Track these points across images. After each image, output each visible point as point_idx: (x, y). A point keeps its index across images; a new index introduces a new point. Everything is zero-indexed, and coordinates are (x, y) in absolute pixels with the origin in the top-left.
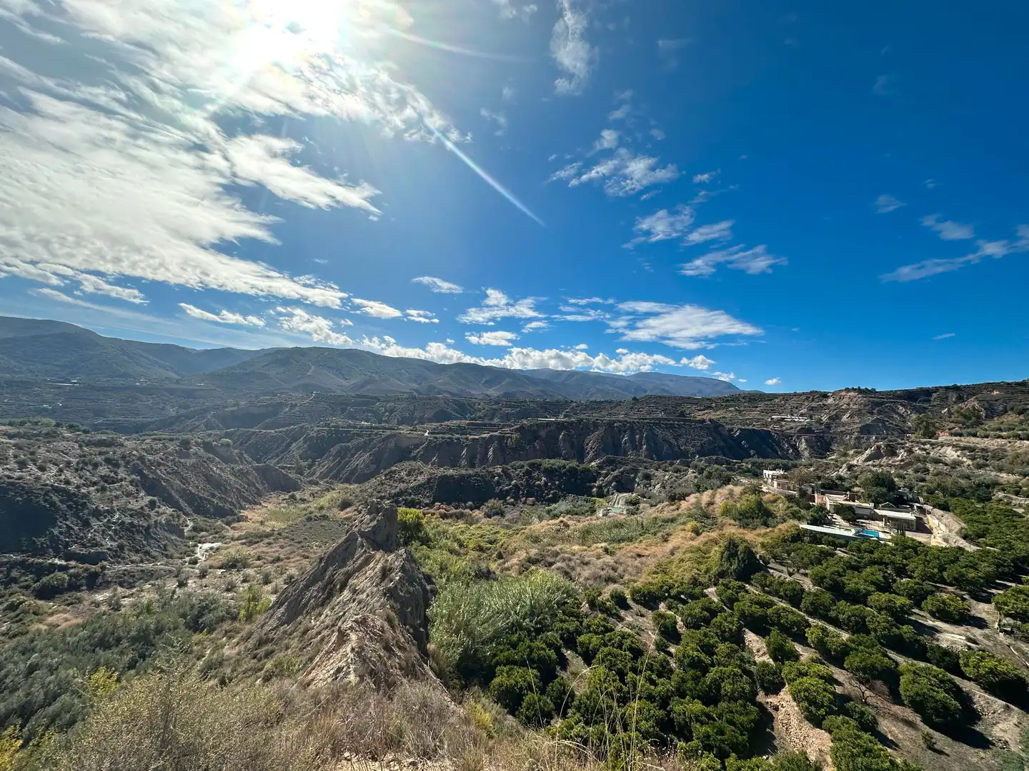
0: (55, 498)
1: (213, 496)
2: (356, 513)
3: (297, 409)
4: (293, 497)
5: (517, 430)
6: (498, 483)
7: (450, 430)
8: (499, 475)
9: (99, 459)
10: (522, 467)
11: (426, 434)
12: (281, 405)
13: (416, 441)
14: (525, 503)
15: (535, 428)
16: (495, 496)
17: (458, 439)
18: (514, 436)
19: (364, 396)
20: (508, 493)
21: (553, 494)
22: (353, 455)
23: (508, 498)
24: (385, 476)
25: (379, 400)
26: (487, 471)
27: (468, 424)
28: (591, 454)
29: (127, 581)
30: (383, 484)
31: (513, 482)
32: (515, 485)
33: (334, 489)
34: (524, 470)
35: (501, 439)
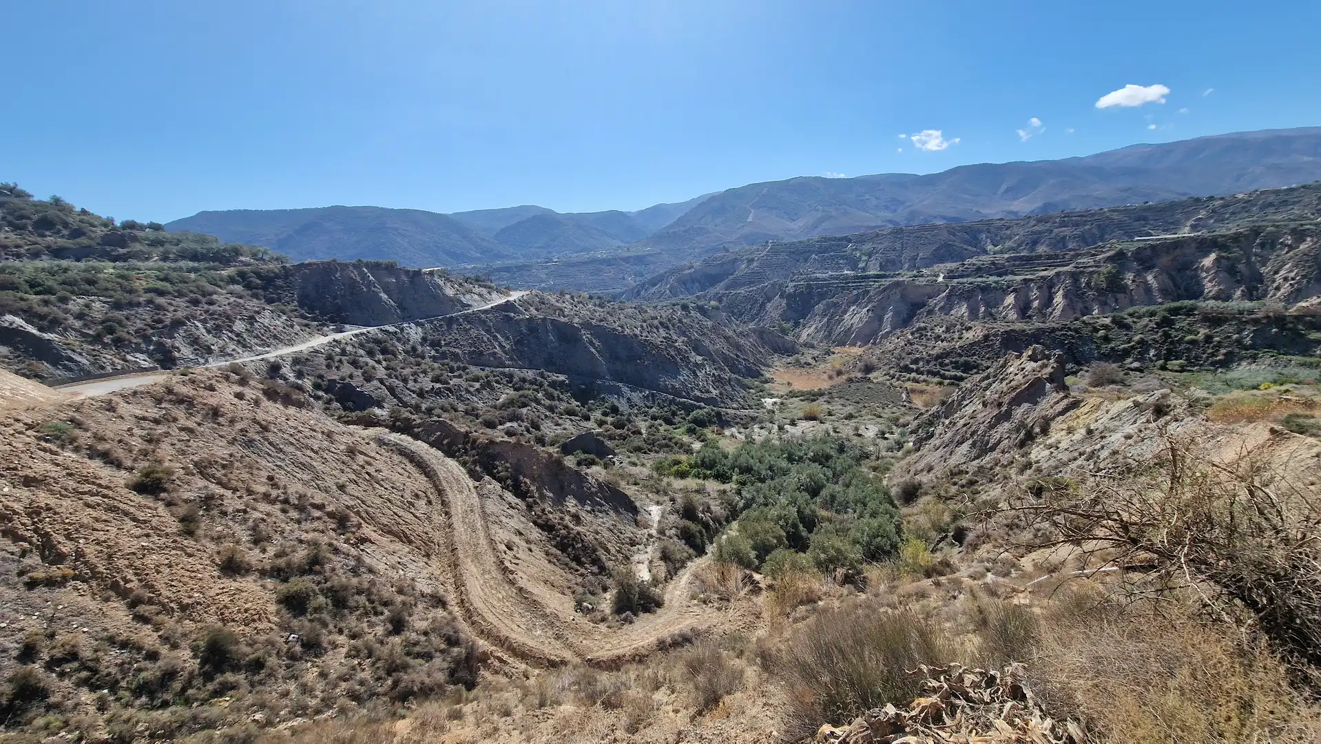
0: (673, 353)
1: (737, 356)
2: (888, 377)
3: (755, 264)
4: (798, 361)
5: (1109, 259)
6: (1106, 339)
7: (979, 271)
8: (1105, 327)
9: (656, 322)
10: (1152, 314)
11: (940, 279)
12: (735, 260)
13: (929, 290)
14: (1163, 368)
15: (1149, 252)
16: (1105, 357)
17: (996, 282)
18: (1103, 270)
19: (830, 239)
20: (1126, 353)
21: (1224, 354)
22: (845, 312)
23: (1130, 360)
24: (912, 334)
25: (849, 241)
26: (1084, 322)
27: (1008, 260)
28: (1286, 289)
29: (745, 423)
30: (911, 344)
31: (1137, 338)
32: (1141, 342)
33: (834, 353)
34: (1157, 318)
35: (1075, 276)
